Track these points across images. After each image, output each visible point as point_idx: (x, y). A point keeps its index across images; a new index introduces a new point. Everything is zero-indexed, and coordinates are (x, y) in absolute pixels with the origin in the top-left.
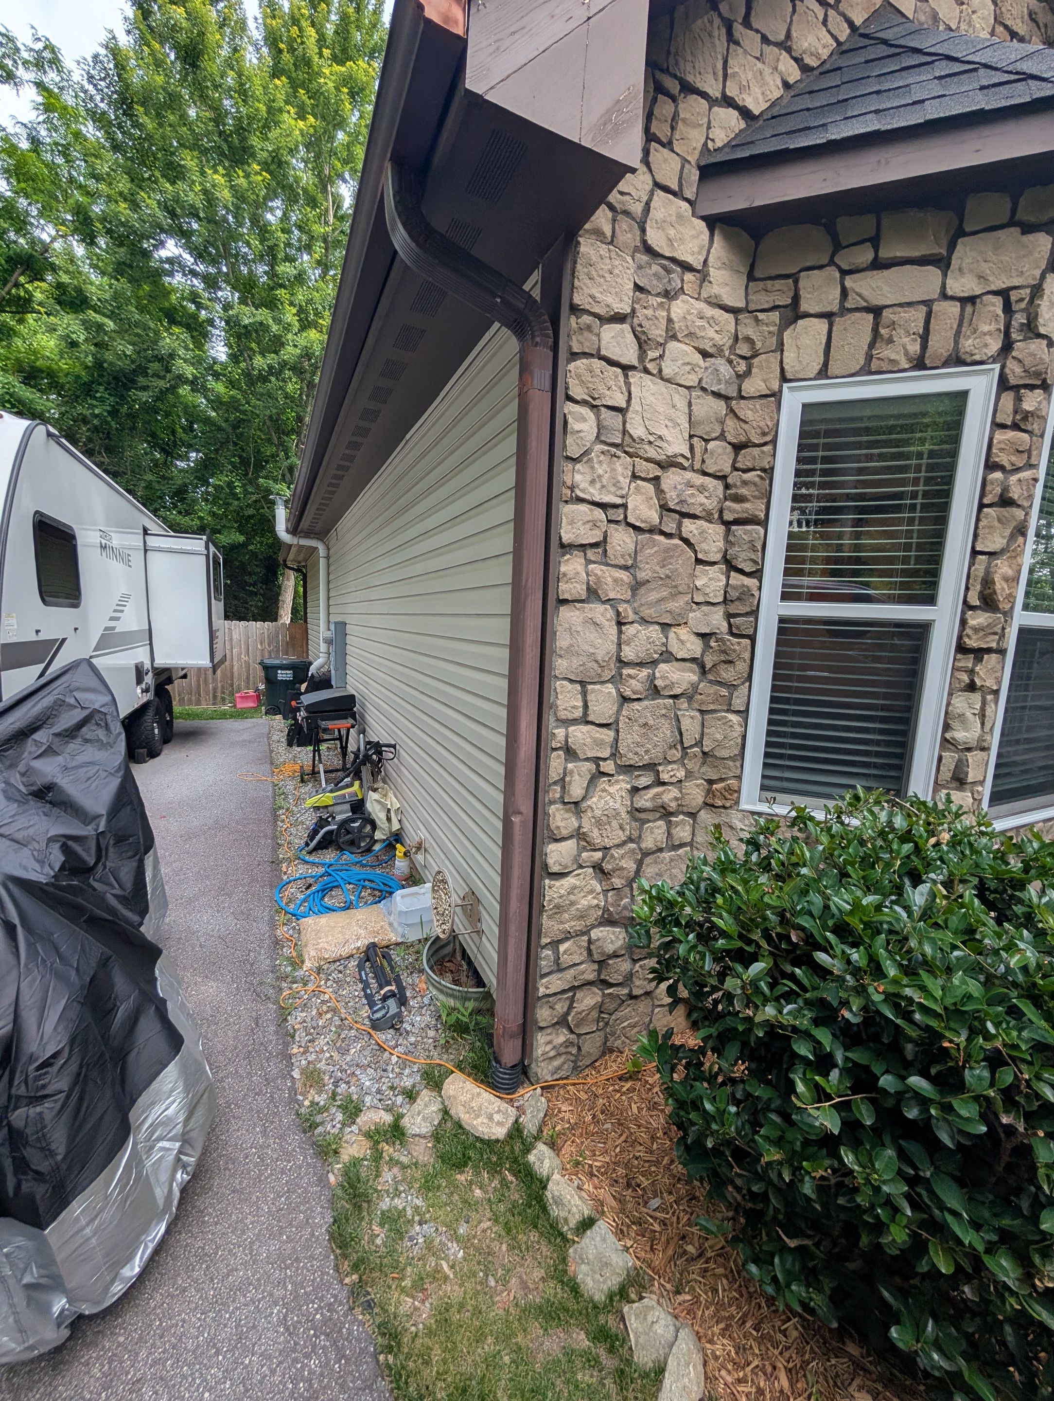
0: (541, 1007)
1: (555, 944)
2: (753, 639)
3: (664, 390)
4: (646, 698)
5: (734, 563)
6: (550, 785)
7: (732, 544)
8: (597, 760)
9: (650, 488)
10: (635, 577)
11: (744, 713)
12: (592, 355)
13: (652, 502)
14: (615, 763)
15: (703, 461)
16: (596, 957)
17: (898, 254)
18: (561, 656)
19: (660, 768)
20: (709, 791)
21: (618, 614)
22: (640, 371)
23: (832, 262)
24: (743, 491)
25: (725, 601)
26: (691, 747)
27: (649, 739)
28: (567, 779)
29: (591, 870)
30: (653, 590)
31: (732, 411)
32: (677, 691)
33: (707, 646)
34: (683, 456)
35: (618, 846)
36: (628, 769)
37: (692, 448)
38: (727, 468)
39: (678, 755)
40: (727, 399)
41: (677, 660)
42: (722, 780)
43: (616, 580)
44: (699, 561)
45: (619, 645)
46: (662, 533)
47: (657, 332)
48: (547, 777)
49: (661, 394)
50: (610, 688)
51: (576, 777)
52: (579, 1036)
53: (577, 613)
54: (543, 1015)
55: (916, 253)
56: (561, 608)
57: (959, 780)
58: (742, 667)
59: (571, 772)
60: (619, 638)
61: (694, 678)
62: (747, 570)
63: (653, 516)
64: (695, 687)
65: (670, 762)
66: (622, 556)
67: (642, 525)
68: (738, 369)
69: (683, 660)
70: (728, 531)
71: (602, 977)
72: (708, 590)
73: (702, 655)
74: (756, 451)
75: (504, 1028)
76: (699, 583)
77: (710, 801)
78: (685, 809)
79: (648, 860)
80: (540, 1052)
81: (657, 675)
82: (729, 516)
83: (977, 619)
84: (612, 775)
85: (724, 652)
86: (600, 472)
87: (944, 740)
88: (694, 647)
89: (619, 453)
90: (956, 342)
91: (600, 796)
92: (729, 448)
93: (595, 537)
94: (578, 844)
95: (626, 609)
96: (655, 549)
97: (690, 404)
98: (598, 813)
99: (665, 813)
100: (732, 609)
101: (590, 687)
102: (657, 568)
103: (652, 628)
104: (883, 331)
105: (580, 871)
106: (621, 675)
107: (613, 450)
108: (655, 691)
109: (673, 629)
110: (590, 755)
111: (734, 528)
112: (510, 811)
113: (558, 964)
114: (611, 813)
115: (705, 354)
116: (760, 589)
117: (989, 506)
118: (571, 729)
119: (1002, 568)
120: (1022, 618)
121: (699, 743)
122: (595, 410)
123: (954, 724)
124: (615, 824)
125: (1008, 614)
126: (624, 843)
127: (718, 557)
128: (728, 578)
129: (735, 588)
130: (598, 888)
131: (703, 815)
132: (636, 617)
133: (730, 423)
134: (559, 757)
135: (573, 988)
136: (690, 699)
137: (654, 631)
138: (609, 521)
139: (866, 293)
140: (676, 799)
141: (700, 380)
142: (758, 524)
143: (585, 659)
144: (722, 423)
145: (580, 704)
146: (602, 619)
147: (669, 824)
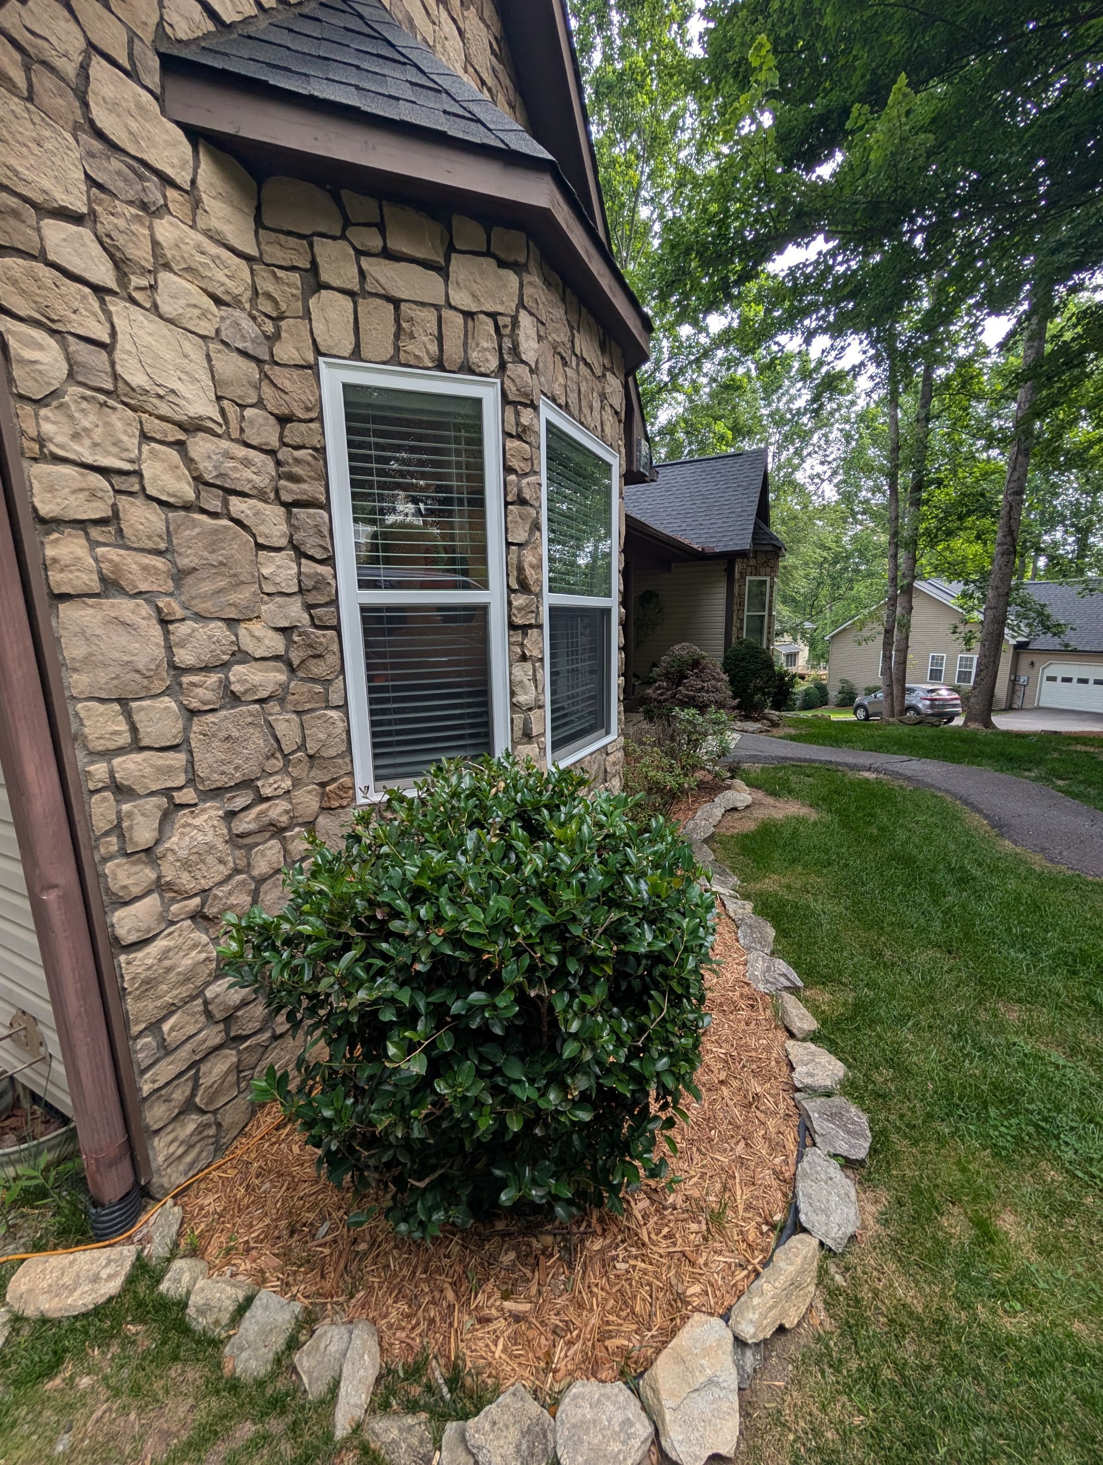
0: (151, 1108)
1: (154, 1027)
2: (337, 629)
3: (165, 331)
4: (222, 708)
5: (303, 548)
6: (98, 839)
7: (296, 528)
8: (167, 792)
9: (173, 455)
10: (174, 564)
11: (344, 707)
12: (34, 258)
13: (179, 473)
14: (196, 789)
15: (242, 430)
16: (219, 1016)
17: (404, 250)
18: (75, 670)
19: (259, 783)
20: (323, 795)
21: (159, 610)
22: (123, 299)
23: (343, 237)
24: (297, 470)
25: (301, 591)
26: (294, 752)
27: (237, 754)
28: (125, 824)
29: (189, 922)
30: (204, 579)
31: (267, 376)
32: (264, 694)
33: (290, 642)
34: (210, 419)
35: (220, 884)
36: (217, 792)
37: (223, 412)
38: (274, 443)
39: (280, 764)
40: (259, 361)
41: (256, 659)
42: (334, 780)
43: (145, 568)
44: (260, 547)
45: (169, 648)
46: (203, 511)
47: (141, 253)
48: (90, 828)
49: (164, 337)
50: (168, 702)
51: (140, 818)
52: (215, 1112)
53: (91, 611)
54: (155, 1114)
55: (419, 255)
56: (61, 607)
57: (528, 736)
58: (333, 660)
59: (130, 815)
60: (167, 639)
61: (282, 677)
62: (318, 557)
63: (188, 491)
64: (285, 687)
65: (271, 775)
66: (149, 537)
67: (171, 500)
68: (265, 328)
69: (263, 659)
70: (289, 514)
71: (232, 1034)
72: (278, 580)
73: (287, 652)
74: (303, 427)
75: (97, 1160)
76: (265, 571)
77: (325, 805)
78: (300, 820)
79: (265, 887)
80: (160, 1159)
81: (232, 679)
82: (286, 497)
83: (519, 600)
84: (195, 805)
85: (310, 646)
86: (86, 423)
87: (513, 705)
88: (276, 644)
89: (111, 402)
90: (466, 351)
91: (183, 834)
92: (272, 420)
93: (99, 510)
94: (162, 897)
95: (169, 604)
96: (197, 530)
97: (209, 358)
98: (183, 854)
99: (277, 830)
100: (311, 599)
101: (134, 705)
102: (205, 554)
103: (212, 625)
104: (404, 325)
105: (172, 929)
106: (180, 684)
107: (102, 398)
108: (235, 699)
109: (243, 625)
110: (154, 788)
111: (295, 510)
112: (37, 888)
113: (165, 1047)
114: (202, 849)
115: (218, 301)
116: (335, 577)
117: (512, 503)
118: (116, 761)
119: (529, 558)
120: (550, 599)
121: (302, 747)
122: (58, 337)
123: (517, 690)
124: (210, 859)
125: (539, 595)
126: (229, 877)
127: (283, 542)
128: (299, 565)
129: (308, 576)
130: (204, 938)
131: (322, 821)
132: (188, 613)
133: (267, 391)
134: (105, 799)
135: (195, 1064)
136: (282, 701)
137: (218, 629)
138: (118, 492)
139: (383, 281)
140: (287, 812)
141: (218, 331)
142: (321, 507)
143: (118, 670)
144: (258, 388)
145: (124, 727)
146: (133, 617)
147: (284, 841)
